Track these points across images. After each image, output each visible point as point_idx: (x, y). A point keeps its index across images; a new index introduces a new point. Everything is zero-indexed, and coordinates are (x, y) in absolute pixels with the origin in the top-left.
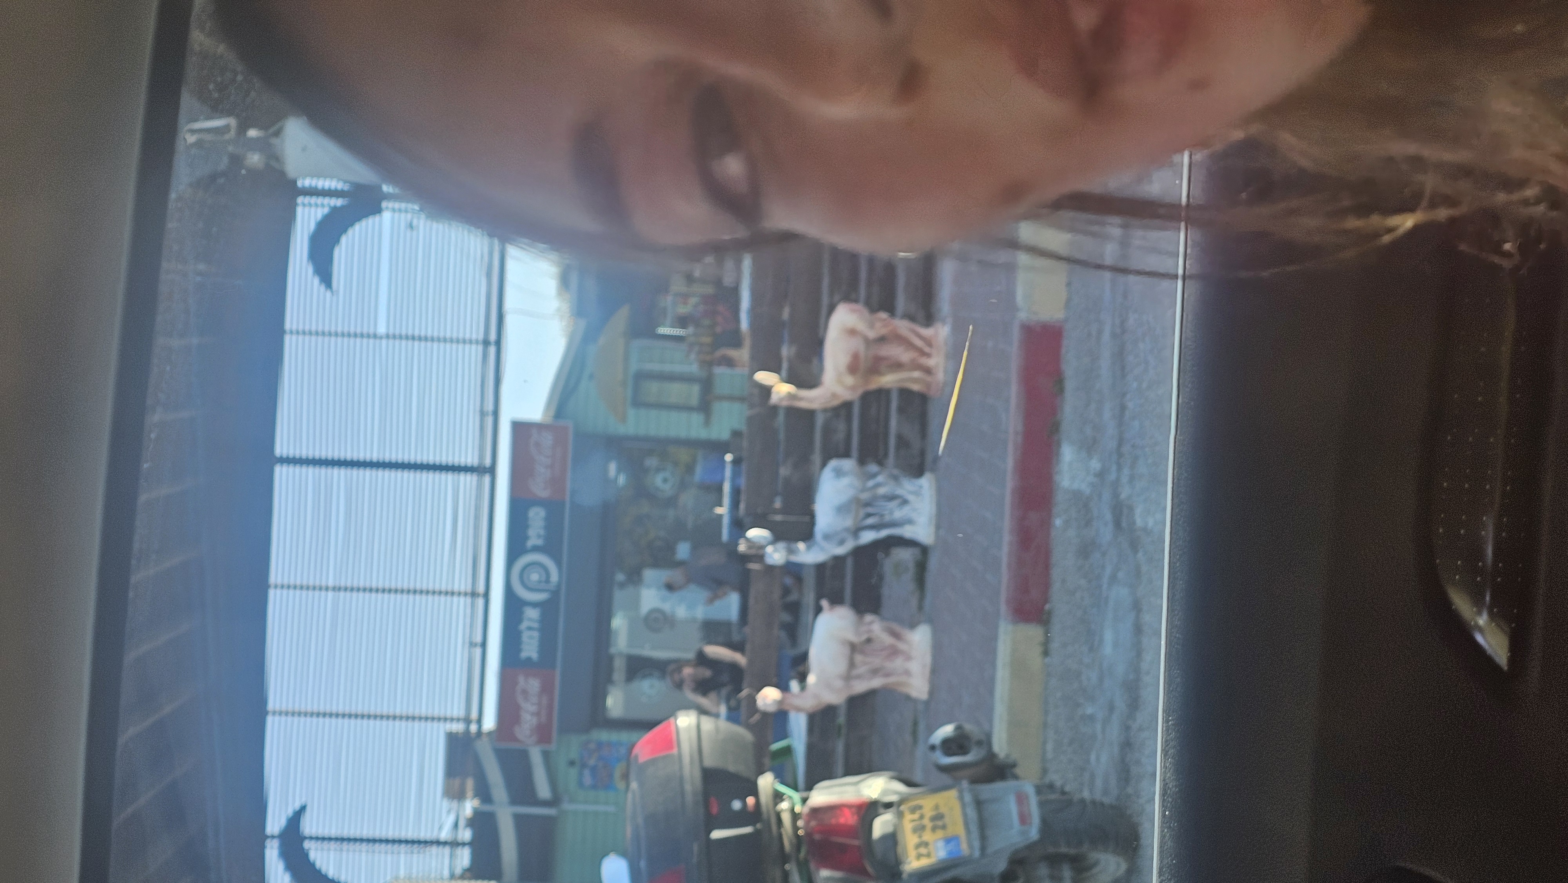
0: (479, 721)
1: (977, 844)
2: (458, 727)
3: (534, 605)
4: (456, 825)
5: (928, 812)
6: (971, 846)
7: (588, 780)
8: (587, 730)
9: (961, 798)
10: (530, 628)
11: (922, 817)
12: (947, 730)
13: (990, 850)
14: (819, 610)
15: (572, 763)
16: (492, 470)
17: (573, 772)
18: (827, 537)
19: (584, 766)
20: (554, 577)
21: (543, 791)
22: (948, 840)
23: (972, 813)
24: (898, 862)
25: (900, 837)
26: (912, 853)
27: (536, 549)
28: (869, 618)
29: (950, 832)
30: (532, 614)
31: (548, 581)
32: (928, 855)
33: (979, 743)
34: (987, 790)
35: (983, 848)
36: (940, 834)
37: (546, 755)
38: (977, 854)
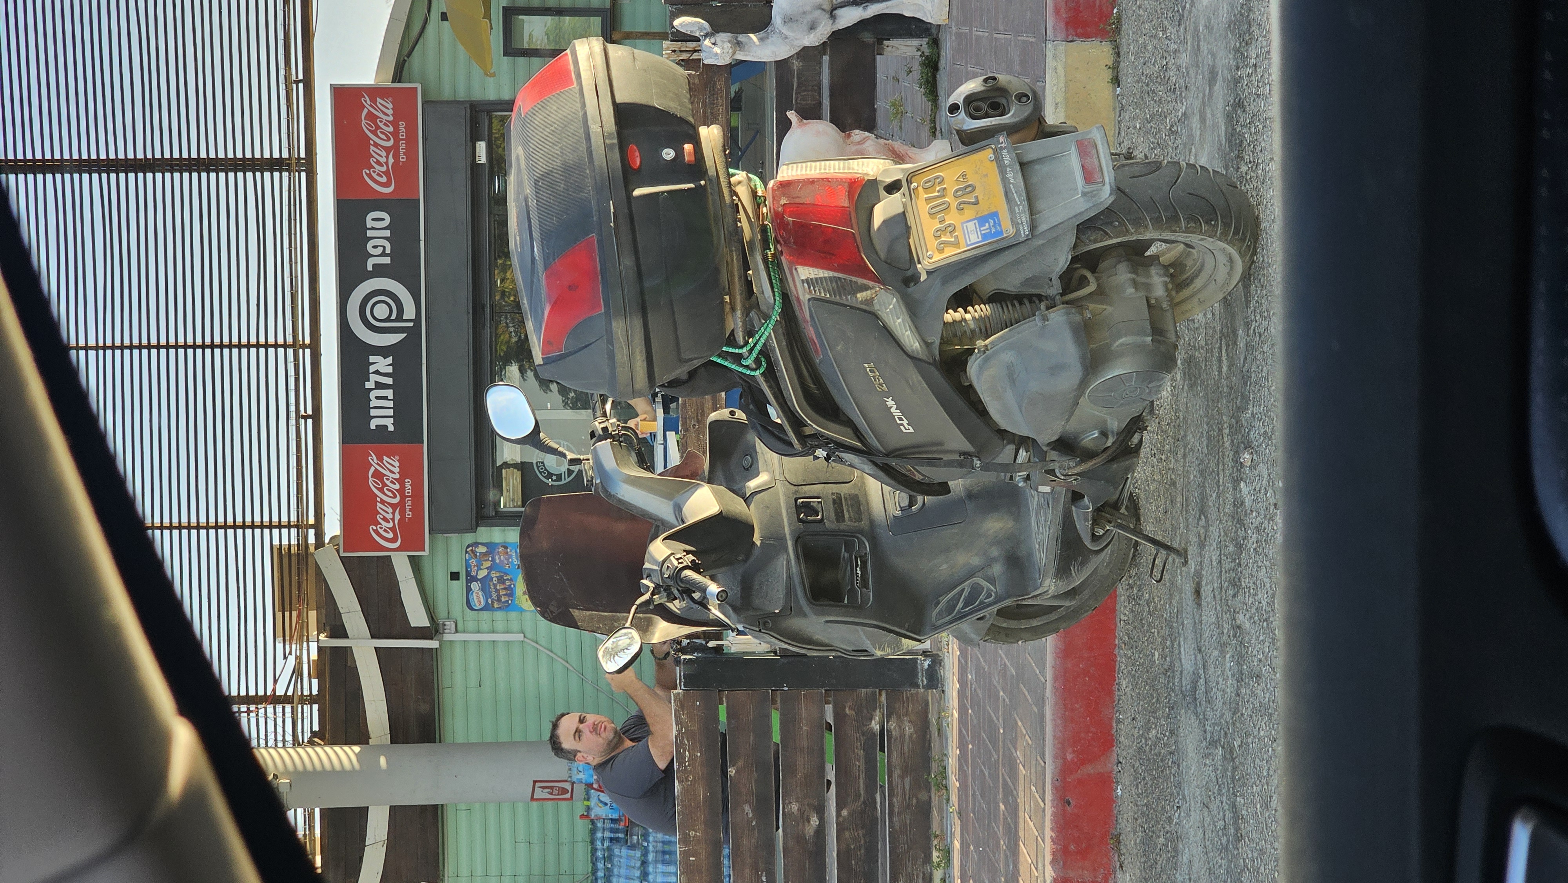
0: (318, 526)
1: (1025, 218)
2: (288, 538)
3: (383, 351)
4: (297, 672)
5: (951, 187)
6: (1014, 223)
7: (478, 598)
8: (473, 529)
9: (998, 159)
10: (379, 386)
11: (943, 193)
12: (972, 86)
13: (1043, 227)
14: (784, 126)
15: (455, 576)
16: (309, 165)
17: (458, 587)
18: (789, 20)
19: (471, 579)
20: (410, 312)
21: (418, 617)
22: (982, 220)
23: (1015, 177)
24: (912, 261)
25: (911, 221)
26: (932, 243)
27: (380, 271)
28: (858, 135)
29: (985, 208)
30: (382, 364)
31: (399, 318)
32: (956, 244)
33: (1021, 97)
34: (1035, 149)
35: (1033, 227)
36: (969, 212)
37: (415, 562)
38: (1025, 231)
